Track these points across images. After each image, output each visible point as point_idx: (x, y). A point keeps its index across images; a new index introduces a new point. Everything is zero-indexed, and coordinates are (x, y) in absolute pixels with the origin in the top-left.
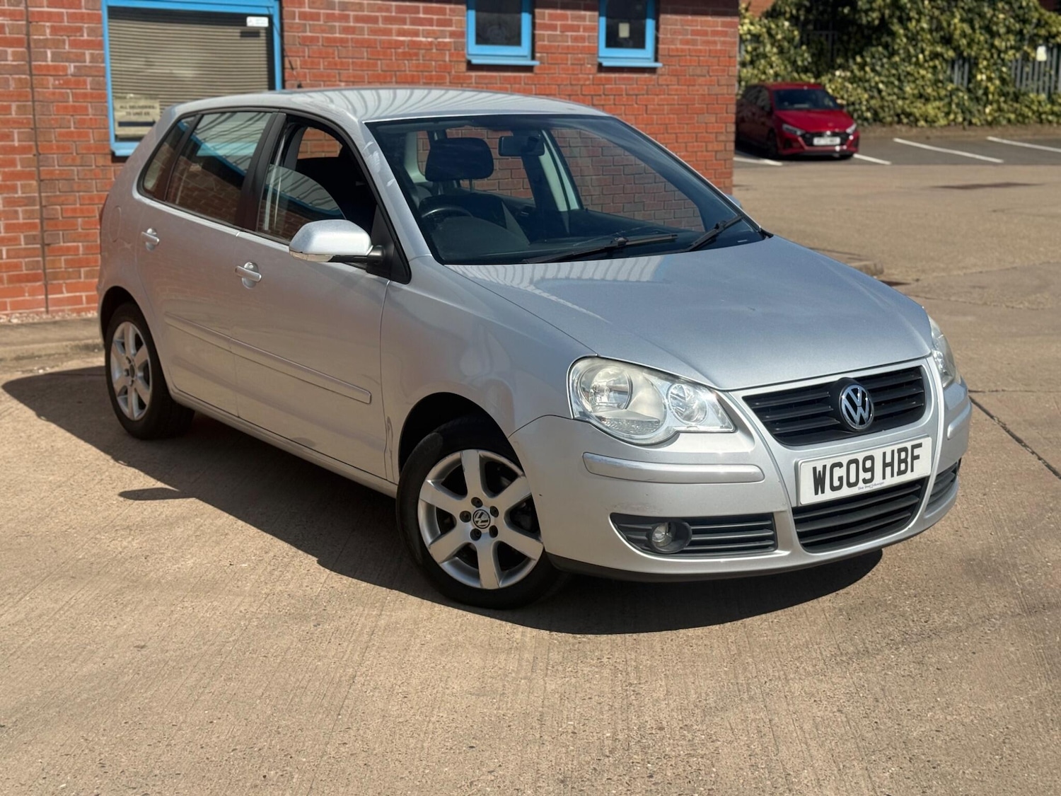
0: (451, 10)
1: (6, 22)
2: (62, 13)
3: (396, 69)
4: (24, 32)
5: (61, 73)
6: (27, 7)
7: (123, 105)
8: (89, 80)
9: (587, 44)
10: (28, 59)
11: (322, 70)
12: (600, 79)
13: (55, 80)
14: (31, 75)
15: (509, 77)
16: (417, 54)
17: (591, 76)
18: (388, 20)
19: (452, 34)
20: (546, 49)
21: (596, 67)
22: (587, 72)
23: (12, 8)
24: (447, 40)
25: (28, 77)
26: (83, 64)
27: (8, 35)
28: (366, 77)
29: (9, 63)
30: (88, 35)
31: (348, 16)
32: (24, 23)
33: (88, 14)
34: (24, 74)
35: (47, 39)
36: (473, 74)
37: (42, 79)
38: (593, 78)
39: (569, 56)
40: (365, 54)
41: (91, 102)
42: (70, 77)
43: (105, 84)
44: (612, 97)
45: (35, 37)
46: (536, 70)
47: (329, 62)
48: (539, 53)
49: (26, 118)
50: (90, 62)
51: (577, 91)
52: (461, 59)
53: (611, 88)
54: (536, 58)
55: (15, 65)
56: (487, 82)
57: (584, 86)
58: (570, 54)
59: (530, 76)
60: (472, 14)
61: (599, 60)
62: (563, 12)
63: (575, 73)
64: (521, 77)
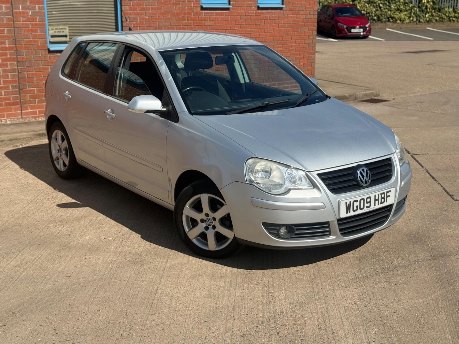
3: (170, 10)
5: (26, 15)
7: (53, 28)
8: (38, 17)
10: (11, 9)
12: (259, 13)
13: (23, 18)
14: (13, 16)
15: (219, 13)
16: (179, 4)
17: (254, 12)
20: (235, 0)
21: (257, 8)
22: (253, 10)
26: (35, 11)
29: (3, 11)
34: (10, 16)
35: (19, 1)
36: (203, 12)
37: (18, 18)
38: (255, 12)
39: (245, 3)
41: (39, 27)
42: (30, 16)
43: (45, 19)
44: (264, 21)
46: (231, 10)
47: (141, 8)
48: (232, 2)
49: (11, 35)
50: (38, 10)
51: (248, 18)
52: (198, 6)
53: (263, 17)
54: (231, 4)
55: (6, 12)
56: (209, 15)
57: (251, 16)
58: (246, 2)
59: (228, 12)
61: (258, 4)
63: (247, 10)
64: (224, 12)
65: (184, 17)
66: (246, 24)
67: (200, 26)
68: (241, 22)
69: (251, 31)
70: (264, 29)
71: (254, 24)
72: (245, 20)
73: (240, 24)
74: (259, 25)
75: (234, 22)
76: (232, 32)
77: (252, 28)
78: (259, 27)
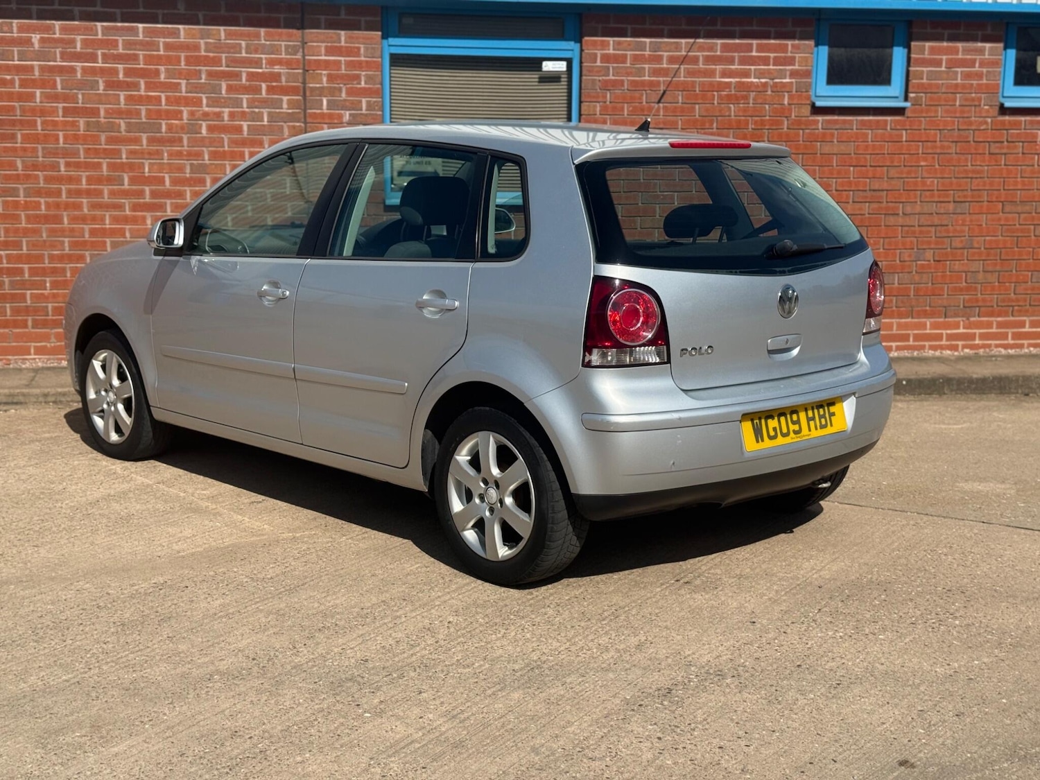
0: (793, 46)
1: (282, 71)
2: (340, 61)
3: (718, 114)
4: (301, 80)
5: (336, 121)
6: (304, 56)
9: (985, 81)
10: (303, 107)
11: (626, 115)
12: (1003, 122)
13: (329, 128)
14: (305, 123)
15: (870, 121)
16: (746, 98)
17: (989, 120)
18: (708, 60)
19: (793, 74)
20: (923, 88)
21: (997, 109)
22: (984, 115)
23: (288, 57)
24: (787, 80)
25: (303, 125)
26: (359, 112)
27: (284, 84)
28: (680, 122)
29: (284, 111)
30: (366, 83)
31: (661, 57)
32: (301, 71)
33: (367, 62)
34: (298, 122)
35: (323, 88)
36: (820, 118)
37: (317, 127)
38: (992, 121)
39: (958, 95)
40: (680, 98)
42: (345, 124)
44: (1021, 144)
45: (311, 85)
46: (908, 113)
47: (635, 108)
48: (913, 93)
50: (366, 110)
51: (967, 137)
52: (803, 102)
53: (1018, 134)
54: (909, 99)
55: (289, 113)
56: (837, 127)
57: (976, 132)
58: (959, 93)
59: (900, 120)
60: (824, 51)
61: (1002, 100)
62: (950, 44)
63: (965, 115)
64: (886, 121)
65: (756, 132)
66: (958, 151)
67: (805, 156)
68: (942, 147)
69: (974, 172)
70: (1019, 168)
71: (987, 152)
72: (956, 142)
73: (938, 151)
74: (1003, 156)
75: (919, 146)
76: (909, 173)
77: (978, 163)
78: (1003, 163)
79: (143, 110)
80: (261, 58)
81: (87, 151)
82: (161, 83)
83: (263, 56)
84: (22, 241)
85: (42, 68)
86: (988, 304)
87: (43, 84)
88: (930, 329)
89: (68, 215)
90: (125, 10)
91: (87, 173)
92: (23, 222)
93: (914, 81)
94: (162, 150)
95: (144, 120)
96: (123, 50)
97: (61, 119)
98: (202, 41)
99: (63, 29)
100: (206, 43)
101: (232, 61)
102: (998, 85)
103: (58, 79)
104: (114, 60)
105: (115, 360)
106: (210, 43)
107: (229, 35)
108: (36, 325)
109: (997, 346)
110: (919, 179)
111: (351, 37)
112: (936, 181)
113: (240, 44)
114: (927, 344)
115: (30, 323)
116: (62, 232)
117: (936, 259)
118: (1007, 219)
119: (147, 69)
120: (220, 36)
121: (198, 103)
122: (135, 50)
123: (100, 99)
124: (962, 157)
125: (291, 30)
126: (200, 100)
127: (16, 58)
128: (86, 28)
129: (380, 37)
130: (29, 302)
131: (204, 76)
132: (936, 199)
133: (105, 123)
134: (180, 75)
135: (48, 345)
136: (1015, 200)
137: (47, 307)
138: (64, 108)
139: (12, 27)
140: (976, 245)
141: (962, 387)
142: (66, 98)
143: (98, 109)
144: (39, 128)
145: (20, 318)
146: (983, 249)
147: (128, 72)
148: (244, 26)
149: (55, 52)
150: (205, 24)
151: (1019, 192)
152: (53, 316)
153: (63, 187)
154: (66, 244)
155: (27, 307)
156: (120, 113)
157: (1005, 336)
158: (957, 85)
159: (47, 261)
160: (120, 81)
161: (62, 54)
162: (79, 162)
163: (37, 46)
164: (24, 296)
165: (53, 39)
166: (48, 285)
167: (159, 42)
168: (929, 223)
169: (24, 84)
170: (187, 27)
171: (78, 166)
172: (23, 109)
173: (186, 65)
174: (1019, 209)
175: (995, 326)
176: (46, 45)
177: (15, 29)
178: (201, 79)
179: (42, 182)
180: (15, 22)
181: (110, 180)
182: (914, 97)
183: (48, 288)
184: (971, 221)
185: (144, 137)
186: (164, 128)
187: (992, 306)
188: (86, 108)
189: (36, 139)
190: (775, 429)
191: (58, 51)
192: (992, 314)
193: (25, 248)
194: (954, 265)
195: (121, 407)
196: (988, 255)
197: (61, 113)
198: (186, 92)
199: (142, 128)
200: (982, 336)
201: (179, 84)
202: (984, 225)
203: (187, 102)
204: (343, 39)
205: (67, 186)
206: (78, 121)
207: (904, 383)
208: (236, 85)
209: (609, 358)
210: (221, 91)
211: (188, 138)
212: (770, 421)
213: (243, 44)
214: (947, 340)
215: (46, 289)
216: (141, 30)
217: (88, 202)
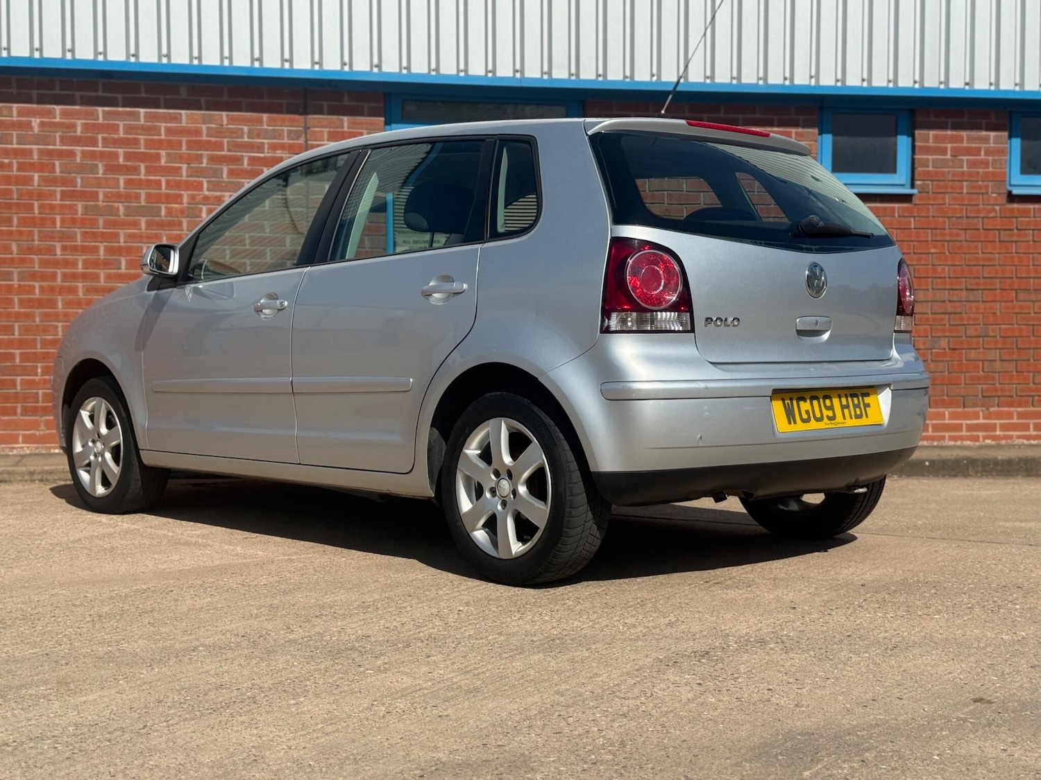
0: (797, 134)
1: (284, 155)
6: (306, 141)
7: (407, 239)
9: (991, 169)
12: (1012, 210)
15: (877, 208)
17: (998, 208)
20: (928, 176)
21: (1005, 197)
22: (992, 202)
23: (291, 142)
38: (1000, 209)
39: (965, 183)
44: (1031, 232)
46: (915, 200)
48: (919, 180)
51: (976, 225)
53: (1028, 221)
54: (916, 186)
57: (985, 220)
58: (966, 181)
59: (908, 208)
60: (828, 139)
61: (1010, 188)
62: (955, 133)
63: (974, 203)
64: (894, 208)
66: (968, 239)
68: (951, 234)
69: (984, 259)
70: (1031, 256)
71: (998, 240)
72: (965, 229)
73: (948, 238)
74: (1014, 244)
75: (927, 233)
76: (919, 260)
77: (989, 251)
78: (1014, 251)
79: (143, 193)
80: (263, 143)
81: (85, 234)
82: (161, 167)
83: (265, 141)
84: (13, 326)
85: (41, 152)
86: (1007, 394)
87: (40, 167)
88: (949, 419)
89: (62, 300)
90: (126, 95)
91: (84, 257)
92: (16, 306)
93: (920, 169)
94: (161, 234)
95: (143, 203)
96: (124, 134)
97: (59, 202)
98: (204, 127)
99: (64, 114)
100: (208, 128)
101: (234, 146)
102: (1005, 173)
103: (57, 163)
104: (114, 144)
105: (103, 406)
106: (212, 128)
107: (231, 120)
108: (25, 412)
109: (1019, 437)
110: (930, 267)
111: (354, 123)
112: (947, 268)
113: (242, 129)
114: (946, 434)
115: (19, 411)
116: (56, 317)
117: (951, 347)
118: (1021, 307)
119: (148, 153)
120: (222, 121)
121: (199, 186)
122: (136, 134)
123: (99, 183)
124: (973, 245)
125: (293, 116)
126: (201, 184)
127: (15, 142)
128: (87, 113)
129: (382, 124)
130: (19, 388)
131: (205, 161)
132: (948, 287)
133: (103, 206)
134: (181, 158)
135: (37, 433)
136: (1028, 288)
137: (37, 393)
138: (62, 192)
139: (12, 111)
140: (991, 334)
141: (987, 468)
142: (64, 182)
143: (97, 192)
144: (36, 211)
145: (9, 405)
146: (998, 337)
147: (128, 156)
148: (246, 111)
149: (55, 136)
150: (207, 109)
151: (1032, 280)
152: (43, 403)
153: (59, 271)
154: (60, 329)
155: (17, 393)
156: (119, 197)
157: (1026, 427)
158: (963, 173)
159: (39, 346)
160: (120, 165)
161: (62, 138)
162: (76, 246)
163: (36, 130)
164: (14, 382)
165: (54, 123)
166: (39, 370)
167: (160, 127)
168: (942, 311)
169: (22, 167)
170: (189, 112)
171: (75, 249)
172: (20, 193)
173: (187, 150)
174: (1033, 297)
175: (1015, 417)
176: (46, 129)
177: (15, 113)
178: (202, 163)
179: (37, 265)
180: (15, 106)
181: (106, 264)
182: (920, 185)
183: (39, 374)
184: (985, 309)
185: (143, 221)
186: (163, 212)
187: (1012, 396)
188: (85, 191)
189: (32, 222)
190: (807, 412)
191: (58, 135)
192: (1012, 405)
193: (17, 333)
194: (970, 353)
195: (108, 456)
196: (1004, 343)
197: (58, 197)
198: (187, 176)
199: (141, 212)
200: (1004, 427)
201: (180, 168)
202: (998, 313)
203: (188, 186)
204: (346, 125)
205: (64, 270)
206: (76, 205)
207: (927, 463)
208: (237, 169)
209: (629, 324)
210: (222, 174)
211: (188, 222)
212: (802, 403)
213: (246, 129)
214: (967, 431)
215: (37, 375)
216: (142, 115)
217: (83, 286)
